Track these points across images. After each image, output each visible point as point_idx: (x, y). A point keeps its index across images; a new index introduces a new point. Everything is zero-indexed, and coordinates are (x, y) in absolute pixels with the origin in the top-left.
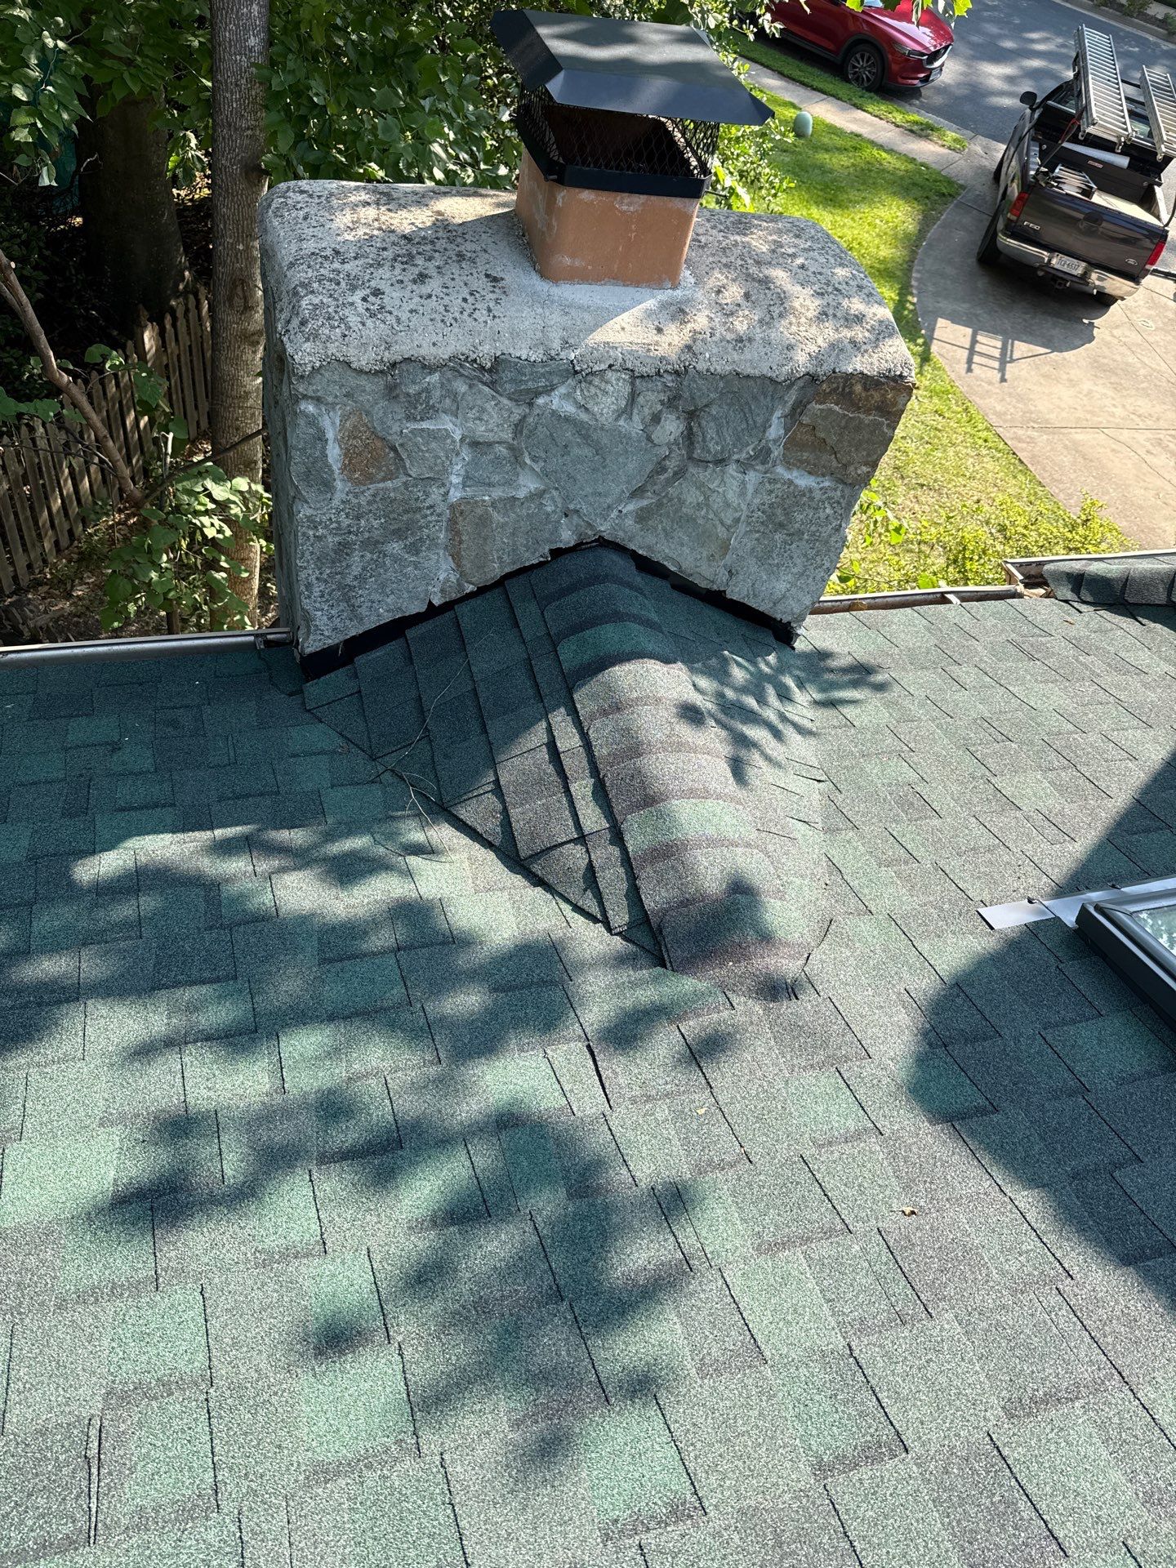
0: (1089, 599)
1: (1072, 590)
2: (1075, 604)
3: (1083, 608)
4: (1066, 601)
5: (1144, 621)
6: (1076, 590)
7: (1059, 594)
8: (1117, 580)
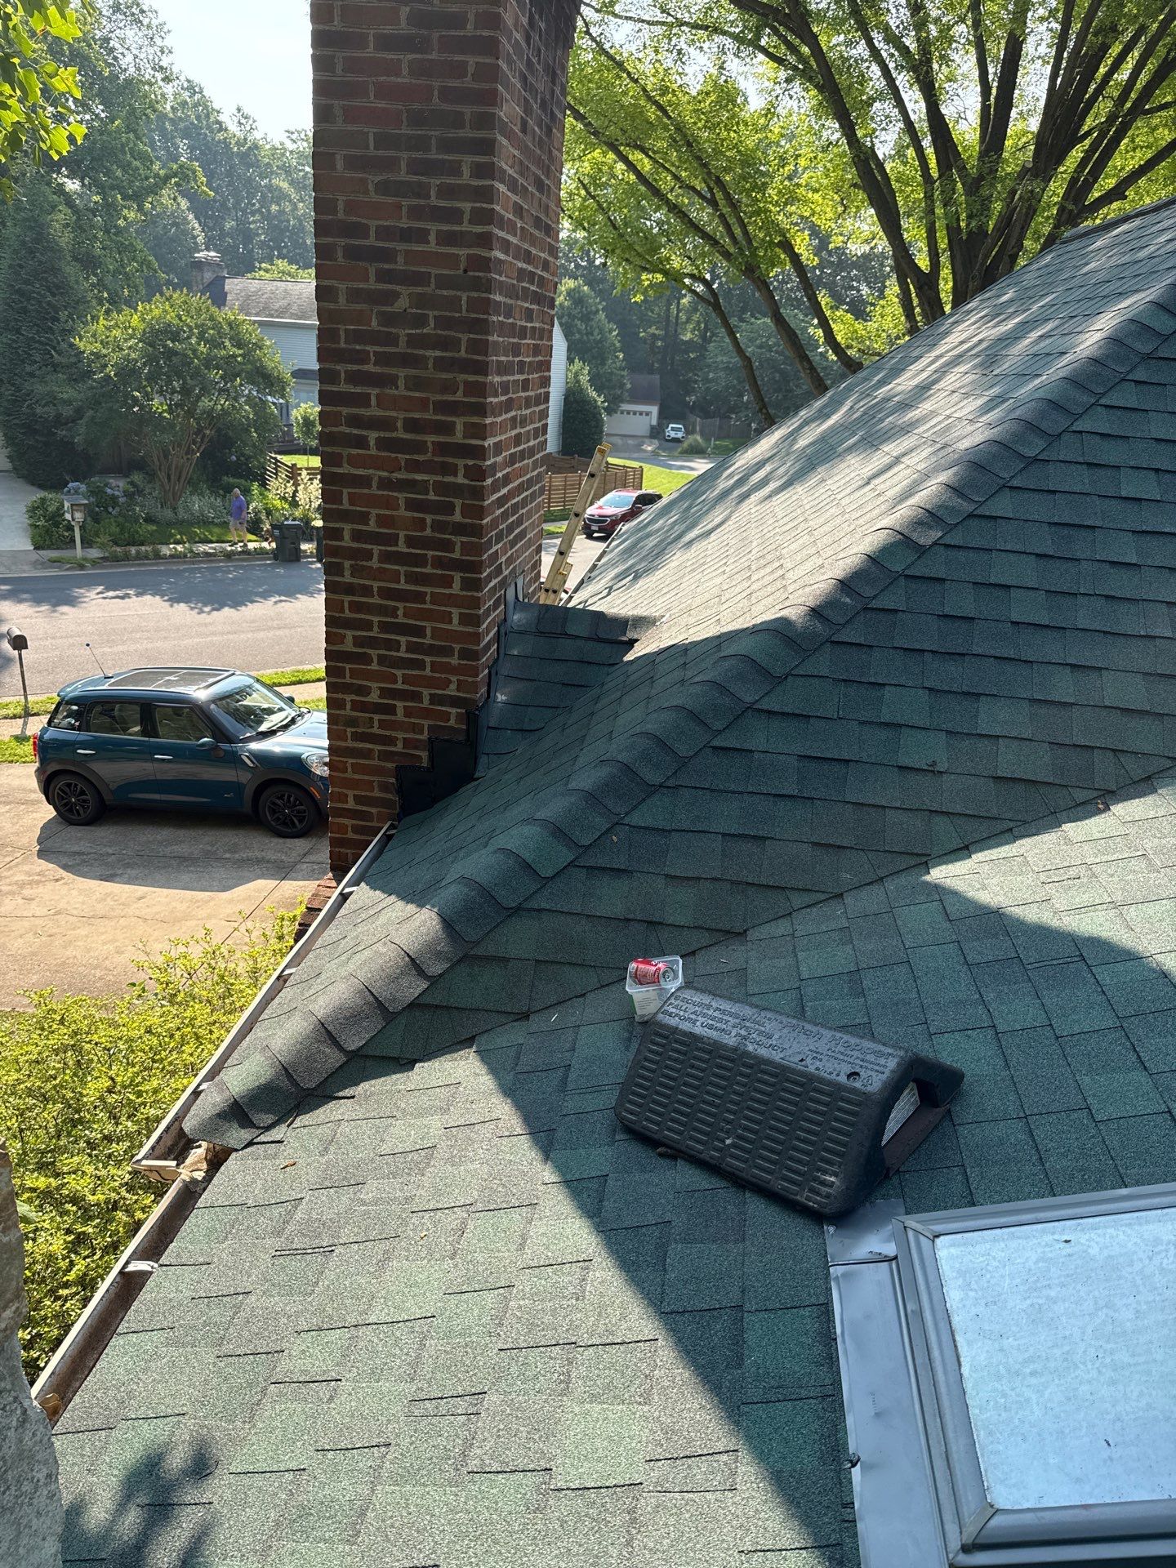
0: (269, 1119)
1: (243, 1127)
2: (262, 1138)
3: (277, 1133)
4: (251, 1144)
5: (347, 1092)
6: (246, 1122)
7: (232, 1143)
8: (277, 1076)
